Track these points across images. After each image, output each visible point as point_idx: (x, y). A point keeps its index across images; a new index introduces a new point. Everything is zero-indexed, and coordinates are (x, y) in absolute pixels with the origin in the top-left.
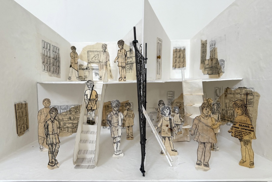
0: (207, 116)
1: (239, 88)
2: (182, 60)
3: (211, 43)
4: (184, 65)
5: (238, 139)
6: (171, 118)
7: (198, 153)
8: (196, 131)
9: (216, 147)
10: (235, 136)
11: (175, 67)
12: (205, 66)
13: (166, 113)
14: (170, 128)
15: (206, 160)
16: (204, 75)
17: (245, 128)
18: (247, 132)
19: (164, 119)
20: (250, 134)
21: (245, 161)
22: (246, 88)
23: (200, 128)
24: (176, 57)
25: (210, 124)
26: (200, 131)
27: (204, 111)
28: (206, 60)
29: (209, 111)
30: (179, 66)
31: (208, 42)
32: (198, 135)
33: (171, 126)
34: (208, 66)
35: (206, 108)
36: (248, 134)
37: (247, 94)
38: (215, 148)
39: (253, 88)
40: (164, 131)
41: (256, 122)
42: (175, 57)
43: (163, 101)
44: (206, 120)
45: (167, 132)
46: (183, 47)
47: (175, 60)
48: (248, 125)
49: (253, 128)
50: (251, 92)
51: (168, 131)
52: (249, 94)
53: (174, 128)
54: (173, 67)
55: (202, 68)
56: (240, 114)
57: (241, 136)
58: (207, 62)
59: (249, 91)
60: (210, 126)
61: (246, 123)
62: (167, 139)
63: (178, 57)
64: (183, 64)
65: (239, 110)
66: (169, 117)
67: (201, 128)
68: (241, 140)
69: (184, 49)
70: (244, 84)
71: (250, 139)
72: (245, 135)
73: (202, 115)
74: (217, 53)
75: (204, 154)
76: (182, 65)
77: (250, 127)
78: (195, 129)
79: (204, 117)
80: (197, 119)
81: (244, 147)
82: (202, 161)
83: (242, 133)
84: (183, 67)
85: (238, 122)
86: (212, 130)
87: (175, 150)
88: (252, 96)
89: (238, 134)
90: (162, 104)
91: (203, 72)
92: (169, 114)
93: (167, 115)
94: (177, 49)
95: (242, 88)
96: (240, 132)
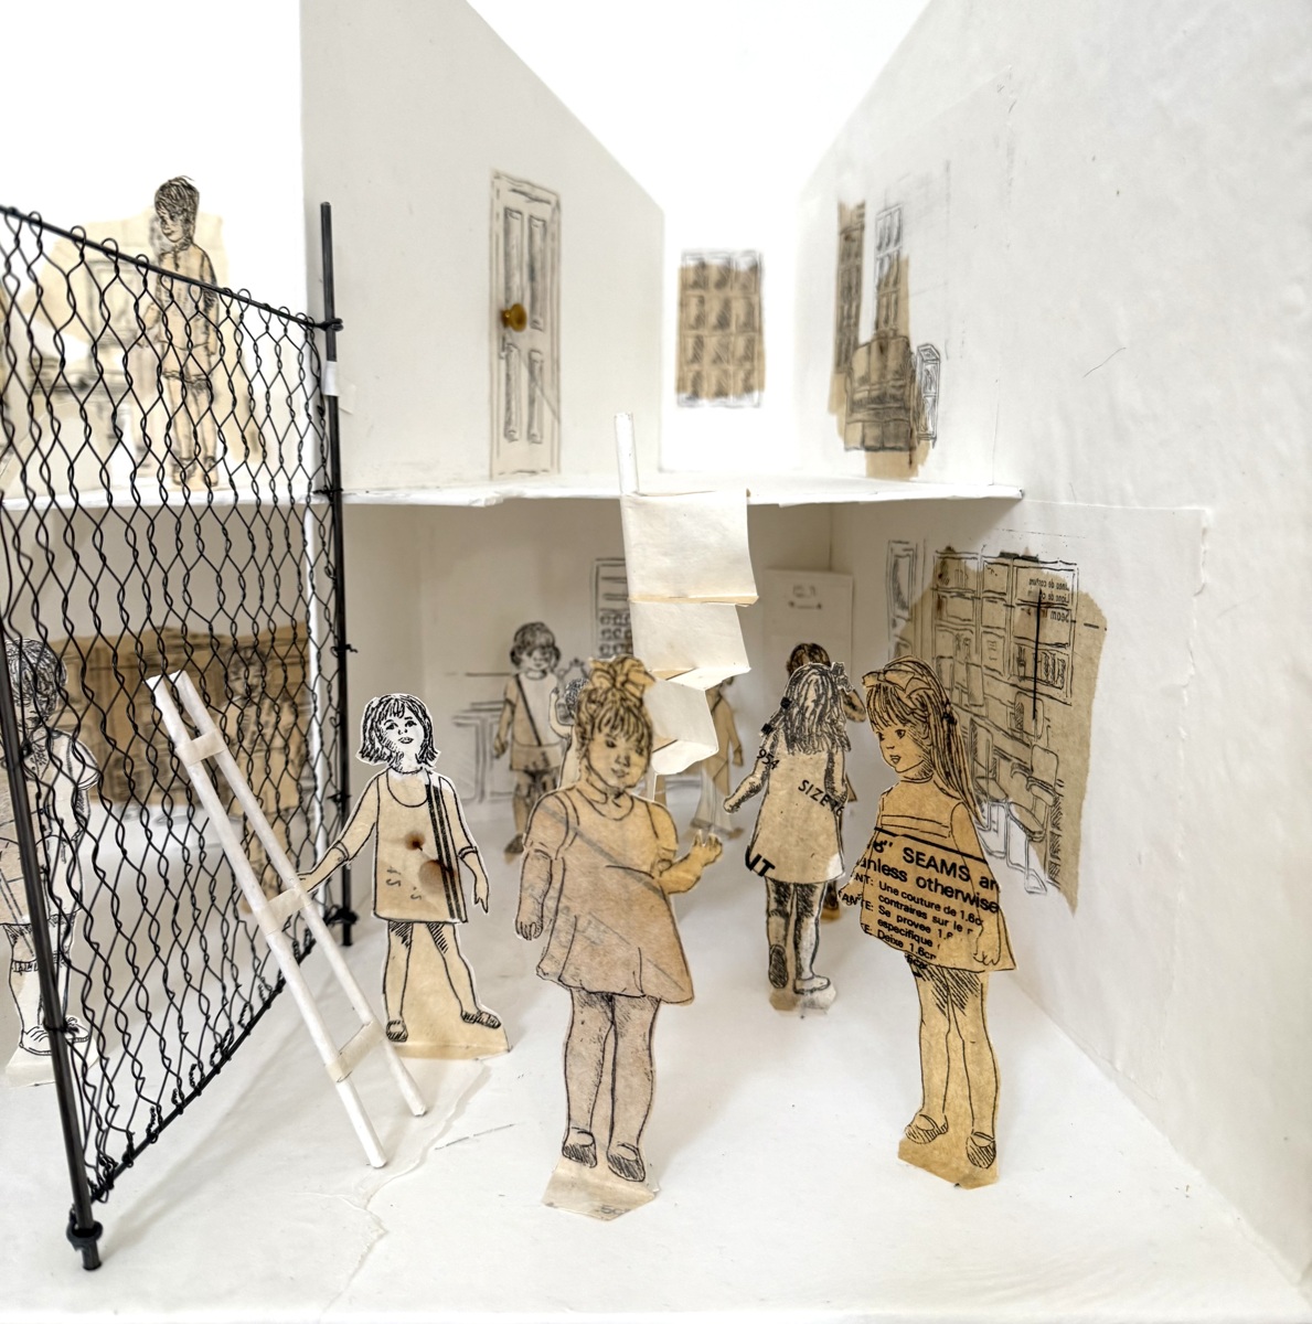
0: (619, 795)
1: (1003, 555)
2: (740, 344)
3: (881, 223)
4: (754, 380)
5: (901, 955)
6: (435, 783)
7: (574, 1069)
8: (550, 904)
9: (817, 983)
10: (885, 930)
11: (692, 388)
12: (854, 391)
13: (400, 748)
14: (435, 856)
15: (625, 1132)
16: (847, 449)
17: (945, 880)
18: (953, 913)
19: (385, 795)
20: (977, 929)
21: (940, 1123)
22: (1035, 560)
23: (577, 881)
24: (700, 320)
25: (642, 858)
26: (576, 908)
27: (594, 756)
28: (856, 347)
29: (628, 758)
30: (719, 384)
31: (870, 220)
32: (565, 938)
33: (442, 843)
34: (861, 395)
35: (606, 730)
36: (966, 925)
37: (1040, 607)
38: (807, 986)
39: (1070, 566)
40: (394, 878)
41: (1080, 817)
42: (692, 320)
43: (547, 631)
44: (613, 825)
45: (420, 890)
46: (748, 253)
47: (690, 342)
48: (959, 861)
49: (994, 882)
50: (1061, 593)
51: (423, 877)
52: (1049, 605)
53: (462, 855)
54: (680, 388)
55: (840, 403)
56: (911, 774)
57: (919, 939)
58: (860, 362)
59: (1051, 585)
60: (646, 868)
61: (948, 843)
62: (421, 934)
63: (712, 319)
64: (749, 375)
65: (907, 740)
66: (422, 778)
67: (584, 882)
68: (919, 965)
69: (755, 269)
70: (1027, 534)
71: (978, 967)
72: (946, 930)
73: (582, 785)
74: (907, 296)
75: (607, 1079)
76: (741, 375)
77: (976, 877)
78: (541, 886)
79: (598, 797)
80: (554, 814)
81: (938, 1022)
82: (601, 1134)
83: (924, 915)
84: (748, 389)
85: (900, 831)
86: (655, 899)
87: (485, 1018)
88: (1066, 626)
89: (900, 919)
90: (537, 654)
91: (840, 433)
92: (421, 759)
93: (409, 763)
94: (703, 266)
95: (1016, 557)
96: (914, 906)
